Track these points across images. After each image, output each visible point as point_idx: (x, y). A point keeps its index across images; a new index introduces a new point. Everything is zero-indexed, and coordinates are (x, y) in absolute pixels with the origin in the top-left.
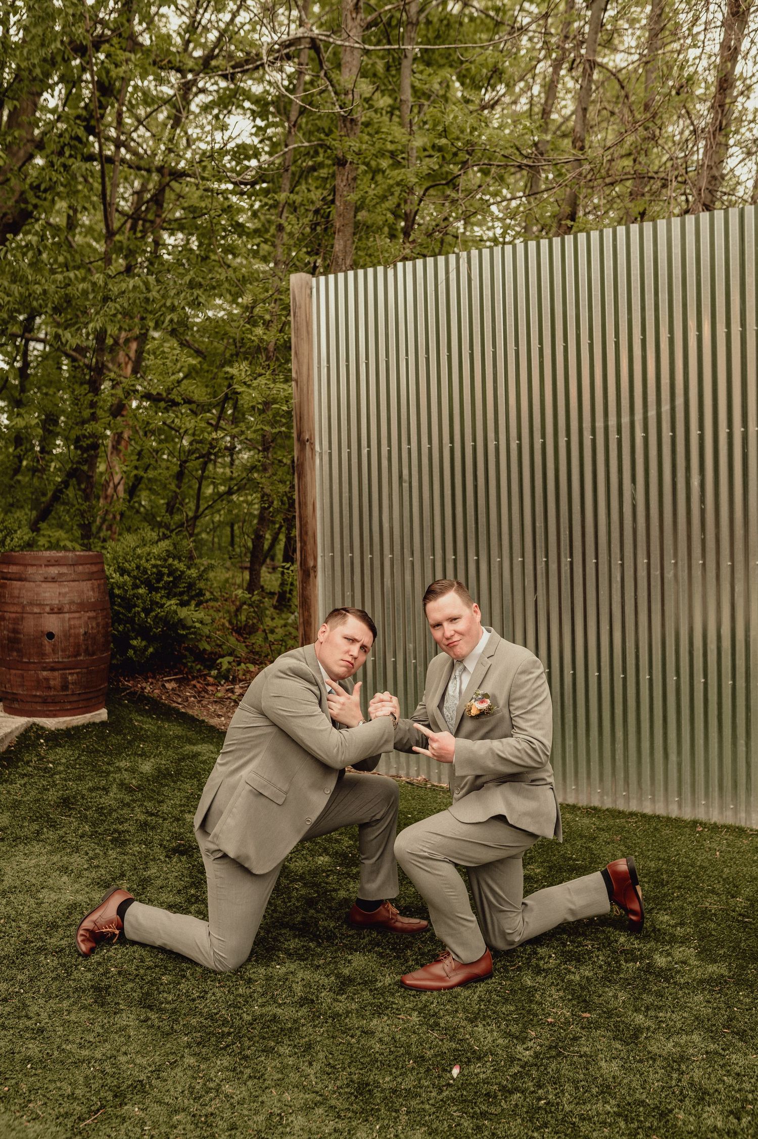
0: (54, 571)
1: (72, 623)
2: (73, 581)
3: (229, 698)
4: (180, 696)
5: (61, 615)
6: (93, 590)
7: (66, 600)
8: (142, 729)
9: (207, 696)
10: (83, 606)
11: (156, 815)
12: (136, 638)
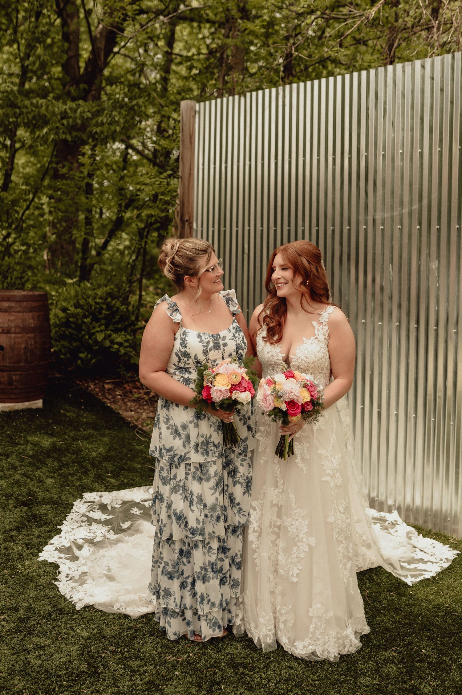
0: (6, 305)
1: (16, 340)
2: (19, 312)
3: (143, 399)
4: (111, 394)
5: (9, 335)
6: (33, 318)
7: (13, 325)
8: (64, 415)
9: (131, 395)
10: (25, 330)
11: (28, 477)
12: (83, 353)
